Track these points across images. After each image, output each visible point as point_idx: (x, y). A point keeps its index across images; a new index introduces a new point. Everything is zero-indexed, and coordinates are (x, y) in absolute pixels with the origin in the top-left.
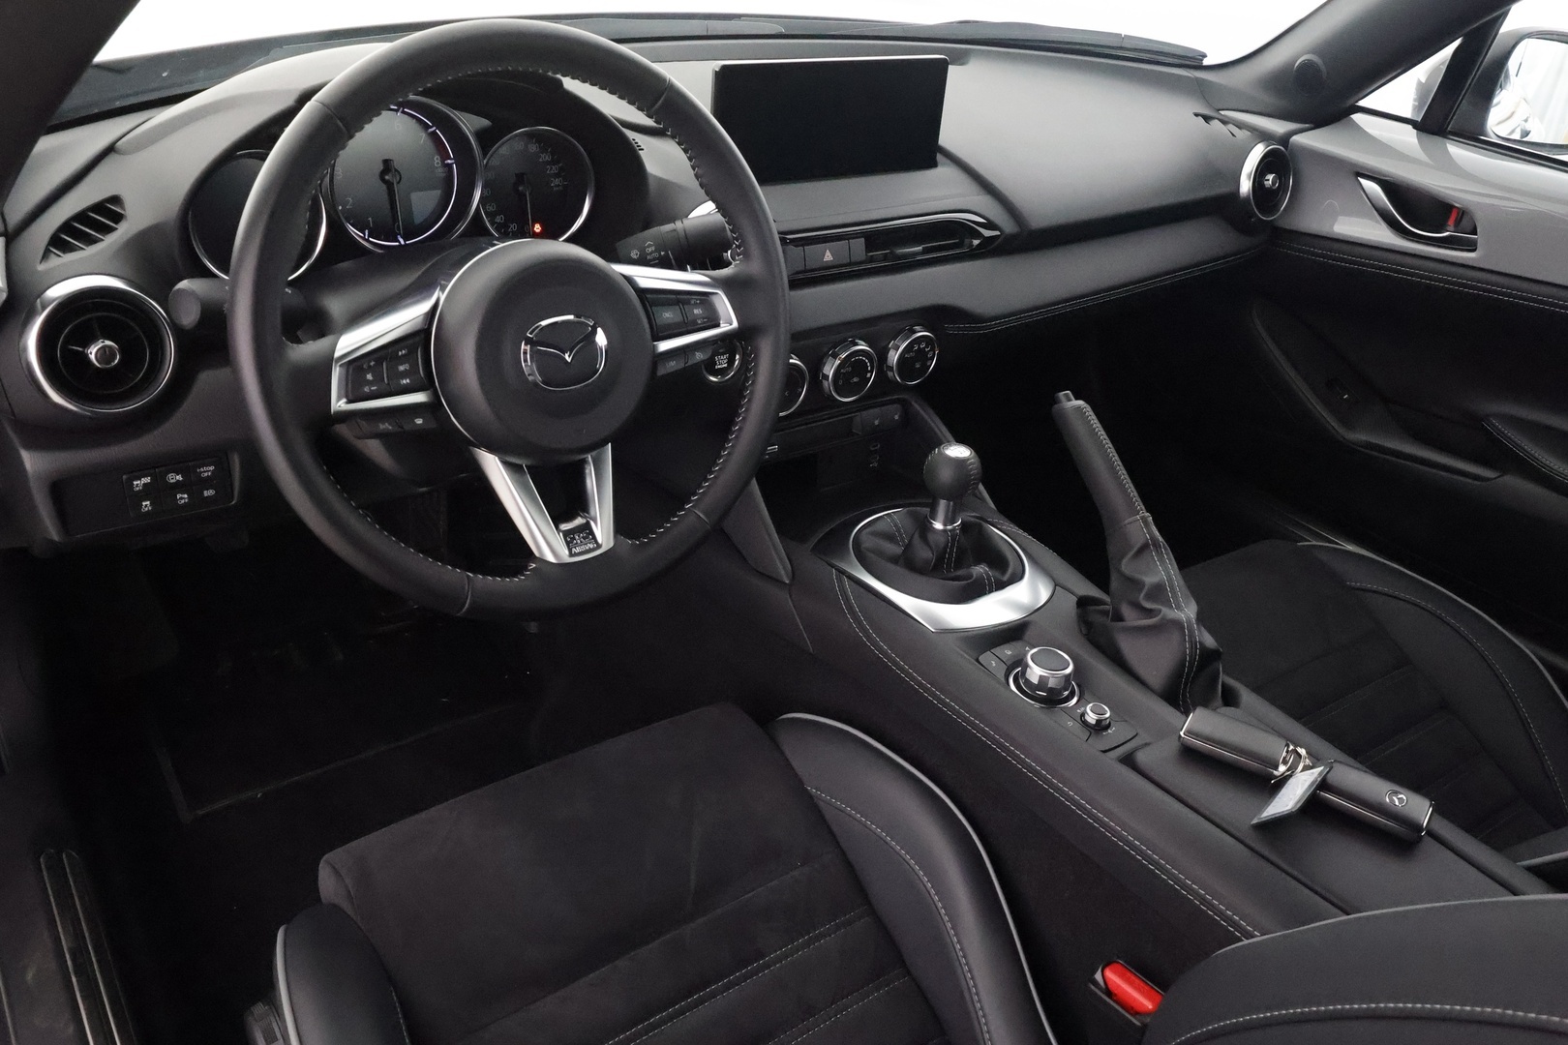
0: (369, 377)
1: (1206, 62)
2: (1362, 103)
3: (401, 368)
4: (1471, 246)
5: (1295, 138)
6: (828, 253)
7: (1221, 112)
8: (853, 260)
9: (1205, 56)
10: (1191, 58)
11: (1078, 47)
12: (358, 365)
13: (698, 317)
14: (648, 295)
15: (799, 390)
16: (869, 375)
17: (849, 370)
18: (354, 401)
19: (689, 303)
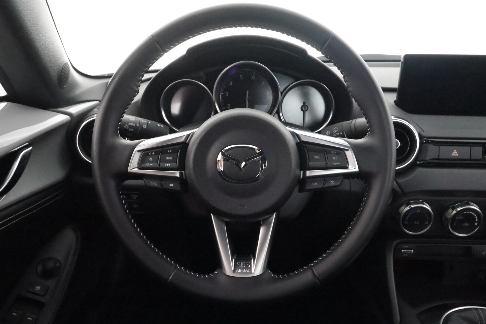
0: (151, 159)
3: (168, 158)
6: (455, 151)
8: (472, 158)
12: (146, 153)
13: (335, 161)
14: (308, 146)
15: (427, 223)
16: (476, 224)
17: (462, 218)
18: (139, 169)
19: (330, 153)
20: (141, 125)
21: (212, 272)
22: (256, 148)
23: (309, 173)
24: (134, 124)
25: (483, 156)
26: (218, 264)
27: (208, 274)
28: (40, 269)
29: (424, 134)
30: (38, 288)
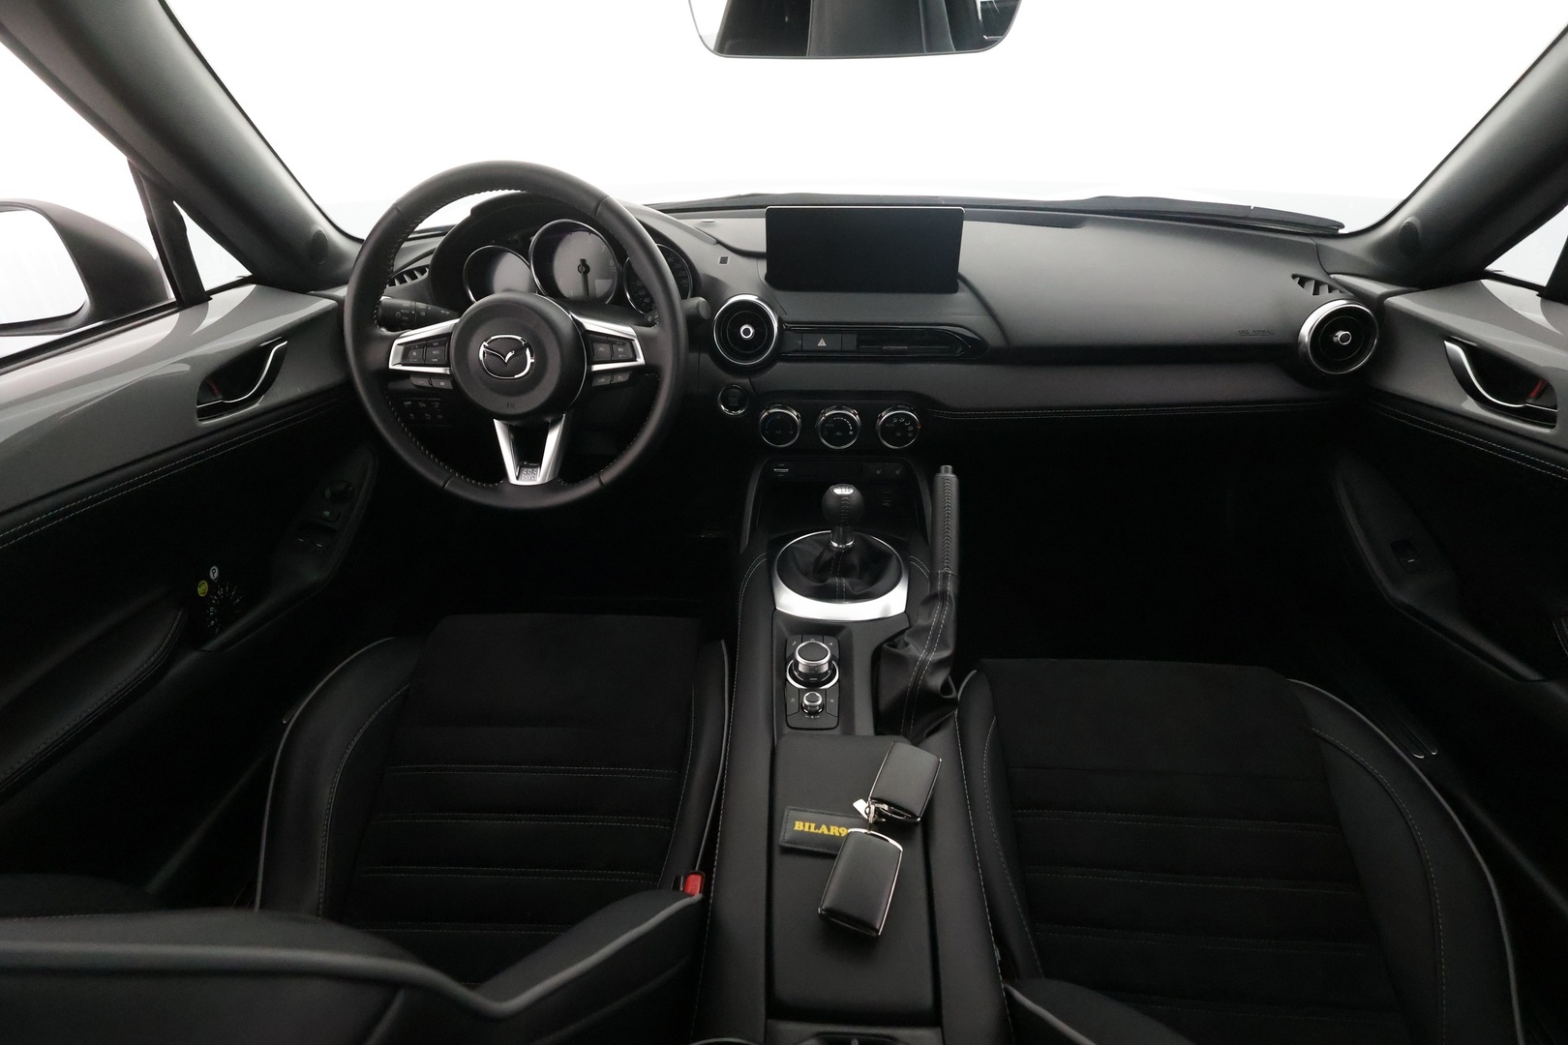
0: (417, 353)
1: (1341, 231)
2: (1491, 267)
3: (435, 352)
4: (1548, 420)
5: (1391, 300)
6: (822, 341)
7: (1332, 276)
8: (845, 349)
9: (1342, 226)
10: (1325, 227)
11: (1194, 217)
12: (408, 347)
13: (620, 353)
14: (591, 335)
15: (791, 432)
16: (851, 433)
17: (833, 425)
18: (403, 365)
19: (615, 344)
20: (417, 310)
21: (498, 481)
22: (519, 338)
23: (596, 368)
24: (408, 312)
25: (858, 346)
26: (504, 474)
27: (493, 483)
28: (328, 492)
29: (786, 318)
30: (327, 513)
